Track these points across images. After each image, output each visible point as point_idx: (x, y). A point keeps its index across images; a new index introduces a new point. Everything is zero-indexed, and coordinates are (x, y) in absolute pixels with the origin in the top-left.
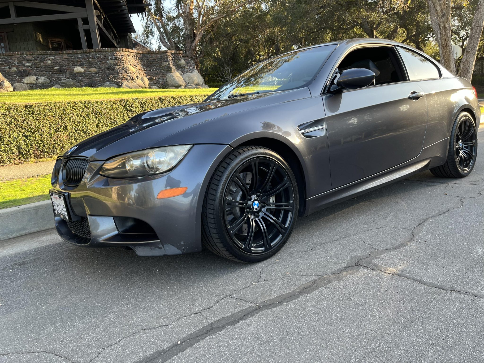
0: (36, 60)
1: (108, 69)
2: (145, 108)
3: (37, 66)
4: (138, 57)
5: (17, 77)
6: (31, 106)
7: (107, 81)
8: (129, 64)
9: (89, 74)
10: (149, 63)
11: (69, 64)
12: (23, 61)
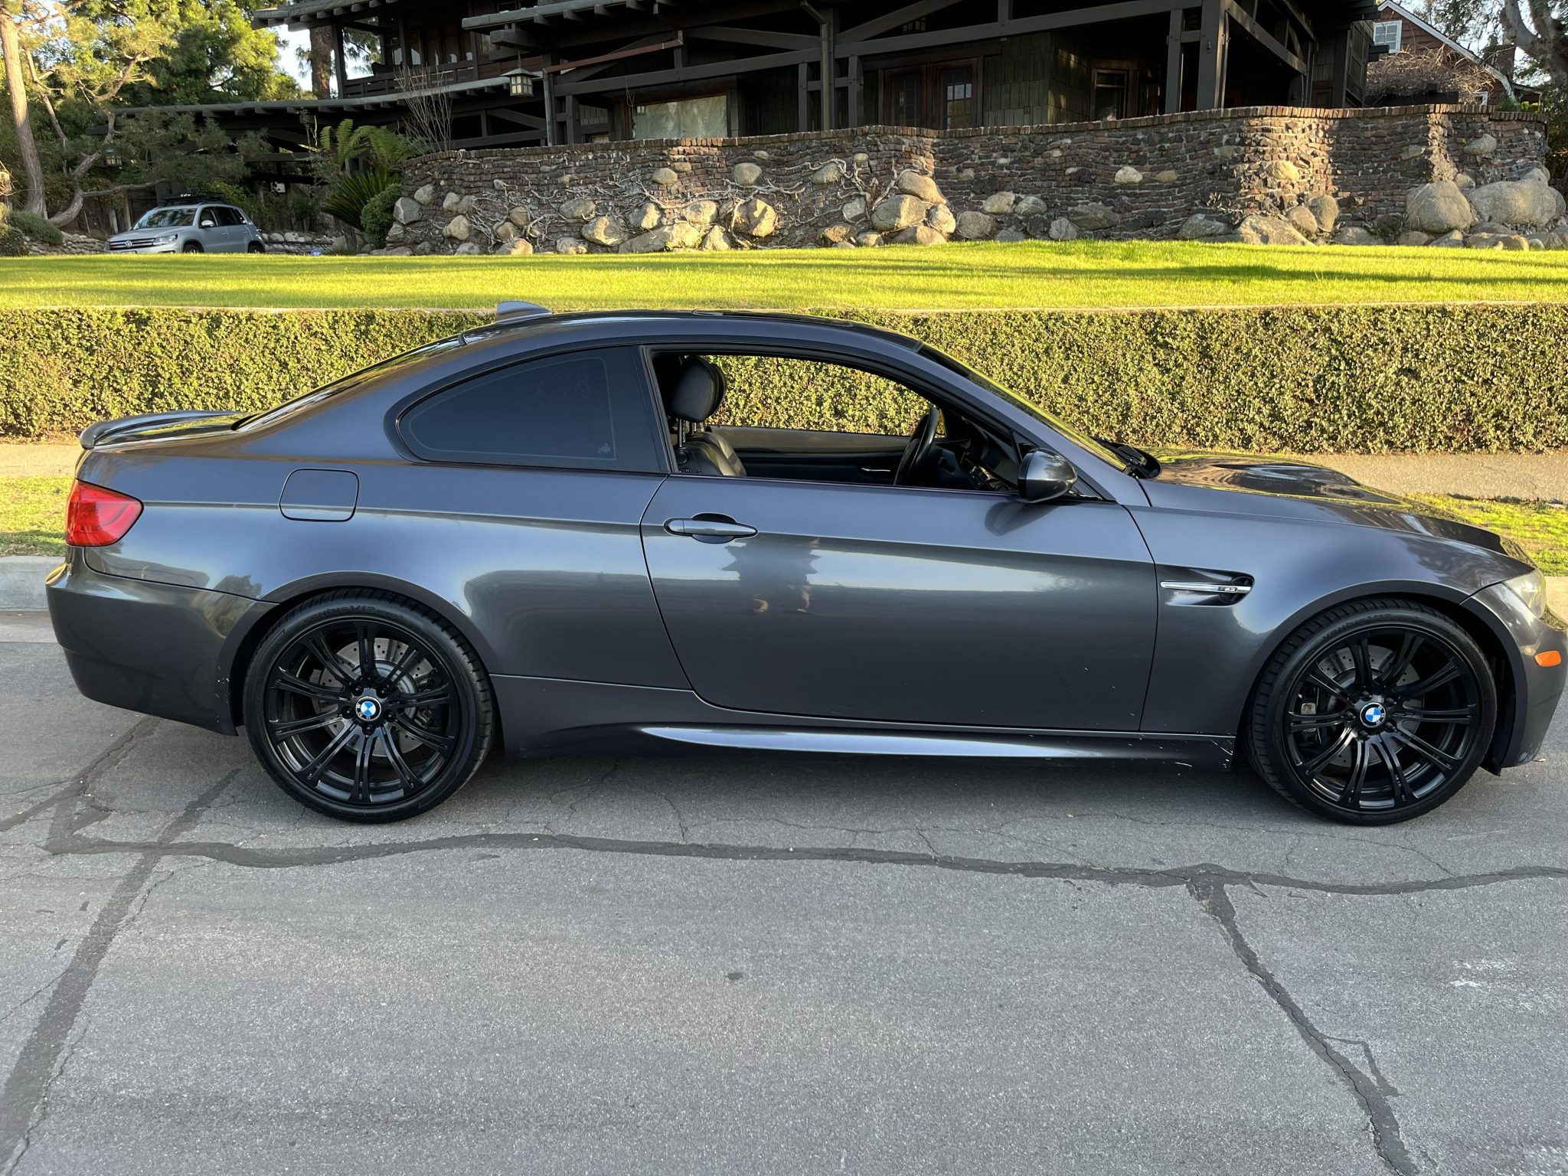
0: (1026, 149)
1: (1212, 173)
2: (1209, 341)
3: (1025, 166)
4: (1323, 129)
5: (972, 195)
6: (926, 320)
7: (1198, 212)
8: (1284, 155)
9: (1153, 187)
10: (1358, 147)
11: (1106, 158)
12: (994, 151)
